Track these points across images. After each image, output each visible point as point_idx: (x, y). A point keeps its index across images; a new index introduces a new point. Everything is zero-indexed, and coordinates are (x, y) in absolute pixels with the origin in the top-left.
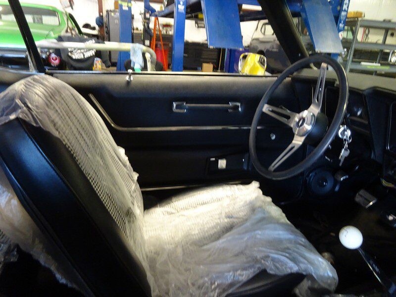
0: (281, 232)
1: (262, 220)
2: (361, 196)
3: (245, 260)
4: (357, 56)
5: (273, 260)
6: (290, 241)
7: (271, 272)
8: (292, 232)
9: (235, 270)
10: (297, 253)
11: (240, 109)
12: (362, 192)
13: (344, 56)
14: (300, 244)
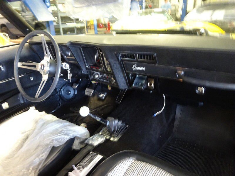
0: (56, 125)
1: (43, 125)
2: (87, 91)
3: (42, 148)
4: (63, 20)
5: (56, 140)
6: (61, 127)
7: (58, 146)
8: (61, 122)
9: (38, 156)
10: (67, 130)
11: (3, 69)
12: (87, 89)
13: (56, 21)
14: (67, 126)
